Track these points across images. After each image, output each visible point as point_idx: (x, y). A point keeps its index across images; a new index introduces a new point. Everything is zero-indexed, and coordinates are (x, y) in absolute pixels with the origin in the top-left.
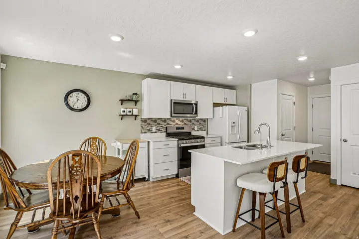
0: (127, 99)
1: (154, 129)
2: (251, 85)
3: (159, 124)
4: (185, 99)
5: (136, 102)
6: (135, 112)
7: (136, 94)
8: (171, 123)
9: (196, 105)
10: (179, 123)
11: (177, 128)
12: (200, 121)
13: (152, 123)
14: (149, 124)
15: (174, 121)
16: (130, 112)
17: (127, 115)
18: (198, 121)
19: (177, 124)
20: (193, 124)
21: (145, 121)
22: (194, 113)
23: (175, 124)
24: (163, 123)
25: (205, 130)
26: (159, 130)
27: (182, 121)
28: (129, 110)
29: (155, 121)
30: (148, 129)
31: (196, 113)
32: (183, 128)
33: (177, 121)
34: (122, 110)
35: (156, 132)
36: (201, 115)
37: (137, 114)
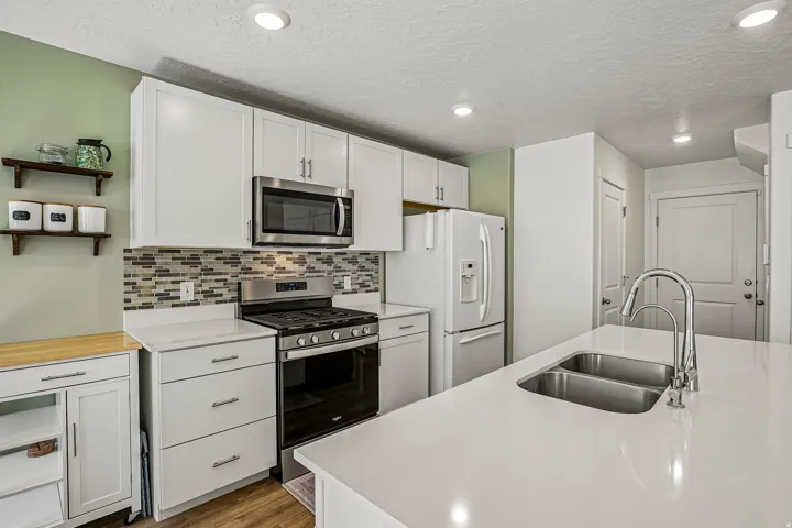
0: (44, 159)
1: (187, 290)
2: (512, 151)
3: (209, 271)
4: (308, 181)
5: (100, 178)
6: (91, 219)
7: (96, 143)
8: (257, 266)
9: (348, 201)
10: (289, 266)
11: (282, 287)
12: (361, 260)
13: (177, 267)
14: (164, 273)
15: (269, 261)
16: (61, 218)
17: (43, 232)
18: (353, 261)
19: (282, 270)
20: (338, 269)
21: (146, 258)
22: (340, 233)
23: (273, 269)
24: (228, 268)
25: (376, 290)
26: (209, 294)
27: (301, 261)
28: (51, 209)
29: (193, 258)
30: (160, 289)
31: (348, 232)
32: (301, 286)
33: (281, 260)
34: (14, 206)
35: (195, 303)
36: (362, 242)
37: (101, 229)
